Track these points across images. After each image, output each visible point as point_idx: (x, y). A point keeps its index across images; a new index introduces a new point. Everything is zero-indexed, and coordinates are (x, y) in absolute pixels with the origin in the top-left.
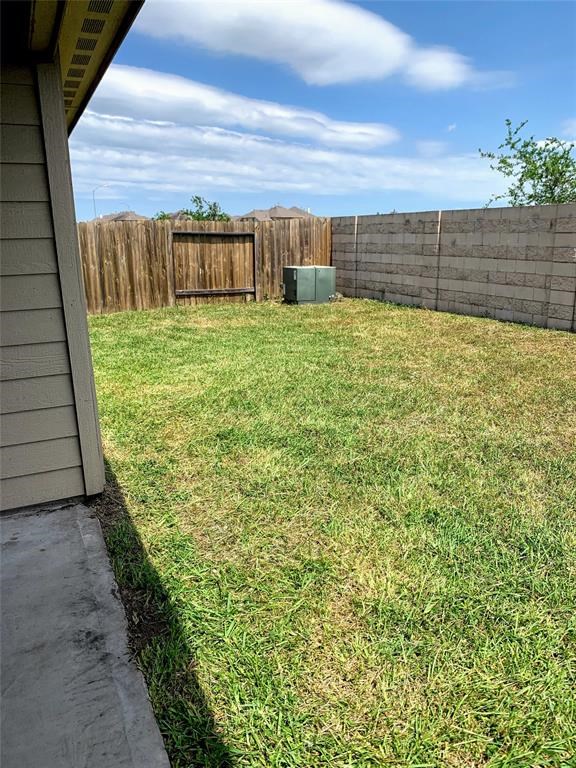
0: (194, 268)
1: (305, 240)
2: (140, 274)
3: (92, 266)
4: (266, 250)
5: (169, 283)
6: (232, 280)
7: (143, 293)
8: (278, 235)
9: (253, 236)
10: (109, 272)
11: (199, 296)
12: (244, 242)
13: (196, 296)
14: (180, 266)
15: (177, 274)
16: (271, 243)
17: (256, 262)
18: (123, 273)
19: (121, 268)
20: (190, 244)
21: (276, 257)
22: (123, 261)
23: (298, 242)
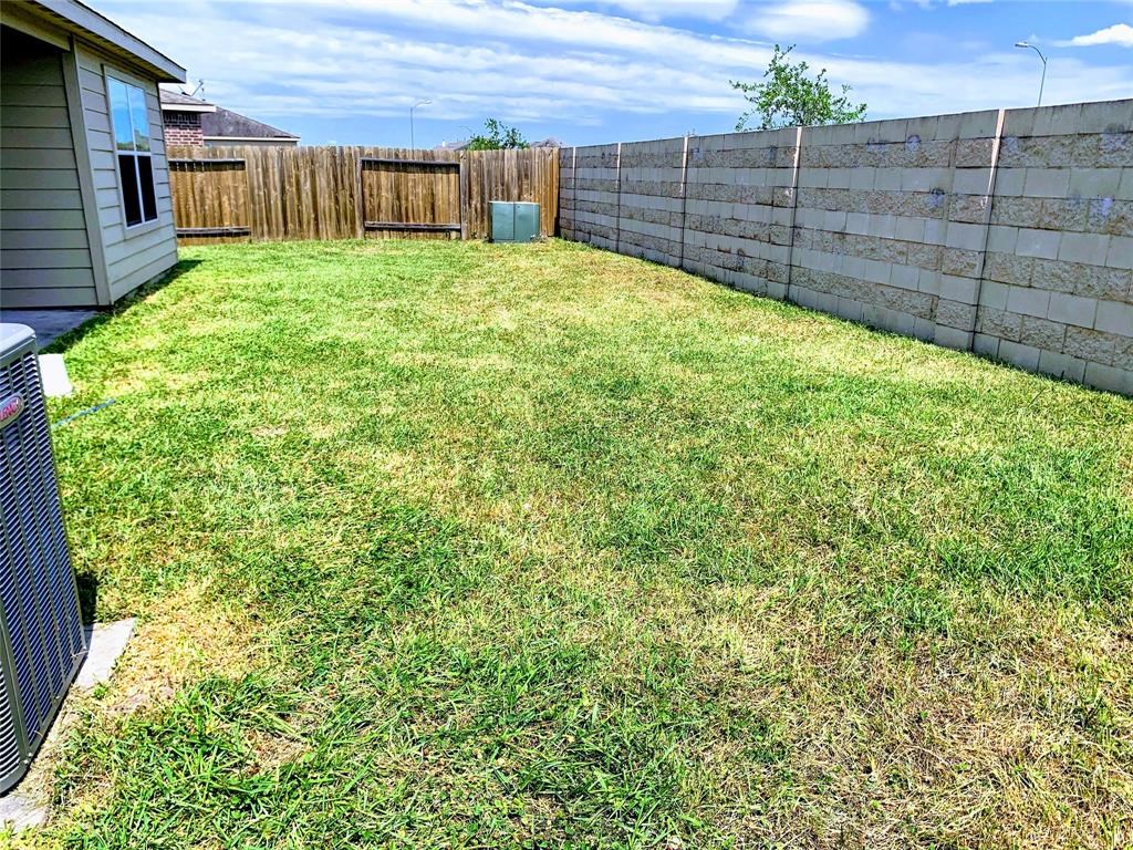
0: (387, 198)
1: (524, 174)
2: (325, 202)
3: (273, 192)
4: (474, 183)
5: (357, 214)
6: (433, 214)
7: (328, 222)
8: (489, 166)
9: (457, 167)
10: (292, 199)
11: (394, 230)
12: (448, 173)
13: (389, 230)
14: (371, 195)
15: (368, 204)
16: (481, 175)
17: (462, 196)
18: (307, 199)
19: (304, 195)
20: (382, 172)
21: (486, 191)
22: (307, 187)
23: (515, 174)
